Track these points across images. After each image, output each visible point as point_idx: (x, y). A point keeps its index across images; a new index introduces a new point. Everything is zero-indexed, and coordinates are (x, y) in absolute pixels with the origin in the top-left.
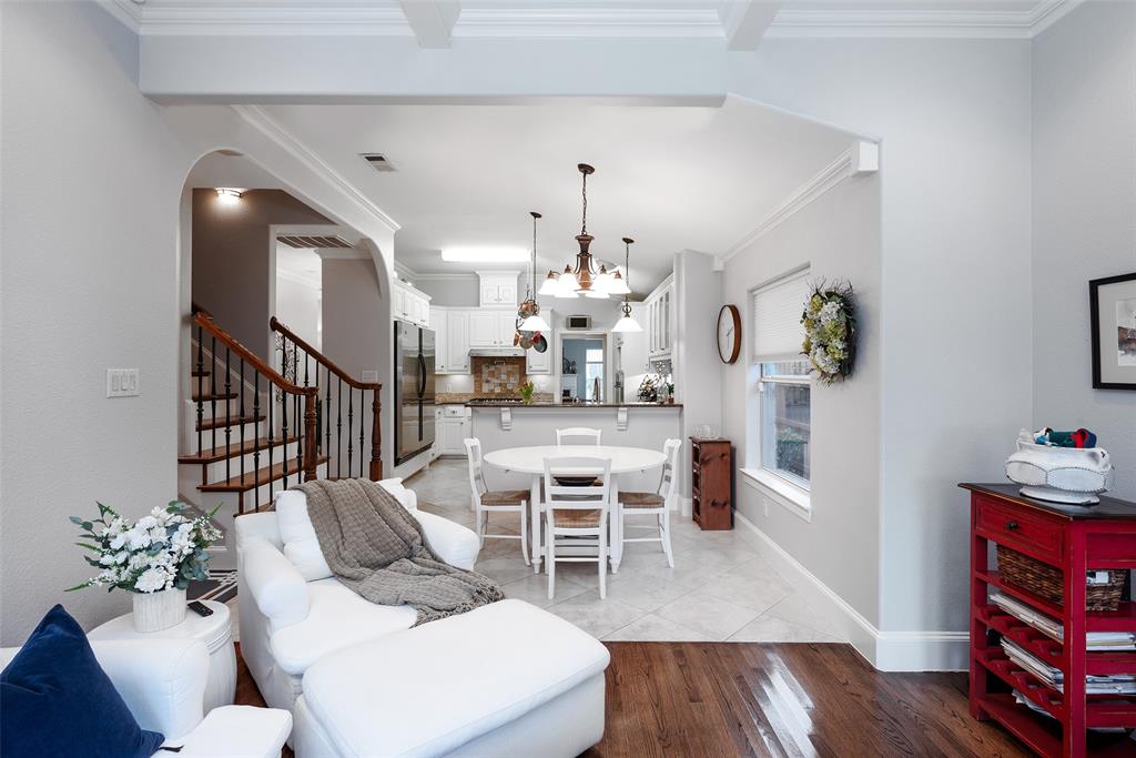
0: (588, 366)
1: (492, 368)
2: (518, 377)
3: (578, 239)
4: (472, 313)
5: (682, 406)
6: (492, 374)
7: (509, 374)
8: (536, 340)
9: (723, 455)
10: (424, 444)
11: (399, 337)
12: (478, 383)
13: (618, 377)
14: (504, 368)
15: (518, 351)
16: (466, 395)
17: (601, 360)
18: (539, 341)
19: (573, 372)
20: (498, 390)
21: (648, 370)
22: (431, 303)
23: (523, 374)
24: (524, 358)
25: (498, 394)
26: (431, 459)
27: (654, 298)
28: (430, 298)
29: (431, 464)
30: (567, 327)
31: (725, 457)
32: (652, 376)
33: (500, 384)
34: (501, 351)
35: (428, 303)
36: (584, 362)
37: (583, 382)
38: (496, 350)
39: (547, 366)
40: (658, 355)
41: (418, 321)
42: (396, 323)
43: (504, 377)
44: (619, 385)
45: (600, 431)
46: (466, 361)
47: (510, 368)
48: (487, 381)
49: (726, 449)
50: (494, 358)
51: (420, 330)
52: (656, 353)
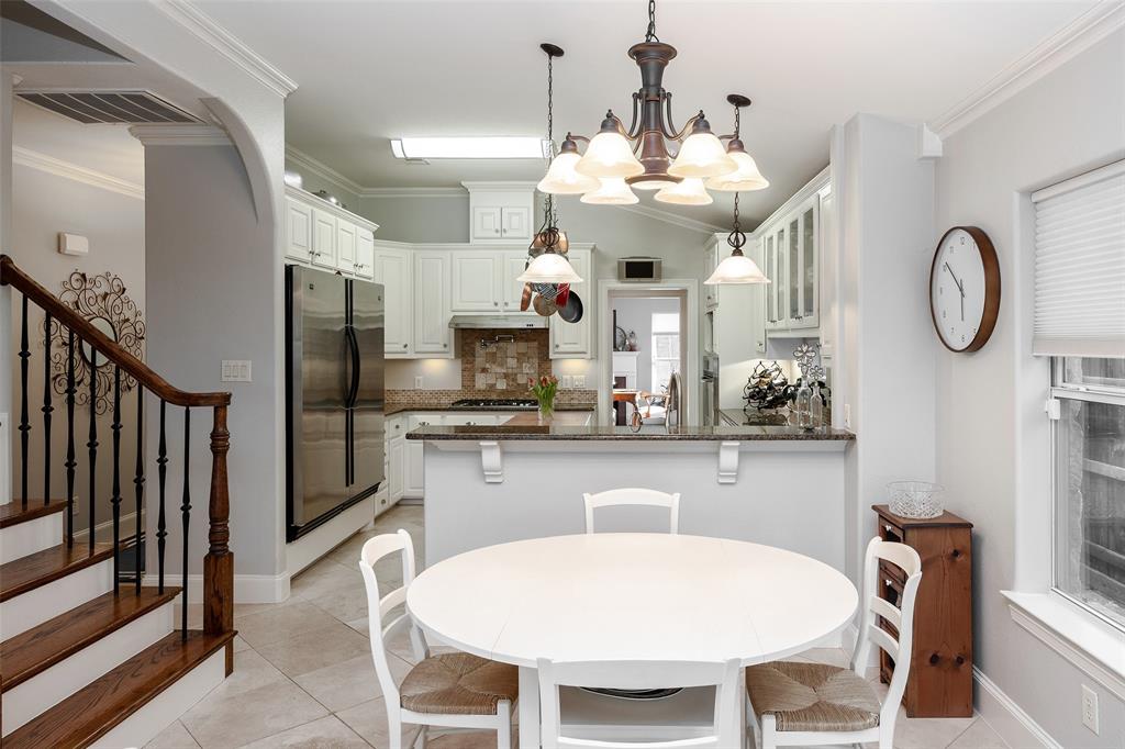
0: (654, 338)
1: (492, 348)
2: (536, 361)
3: (638, 53)
4: (457, 254)
5: (852, 438)
6: (492, 358)
7: (521, 357)
8: (561, 300)
9: (956, 553)
10: (356, 489)
11: (296, 294)
12: (468, 373)
13: (707, 363)
14: (513, 348)
15: (532, 319)
16: (447, 393)
17: (678, 330)
18: (566, 302)
19: (632, 349)
20: (501, 385)
21: (762, 354)
22: (377, 235)
23: (544, 358)
24: (546, 330)
25: (503, 392)
26: (379, 509)
27: (778, 223)
28: (375, 226)
29: (378, 519)
30: (619, 278)
31: (959, 559)
32: (768, 364)
33: (506, 376)
34: (506, 318)
35: (372, 236)
36: (648, 333)
37: (645, 367)
38: (497, 318)
39: (584, 343)
40: (787, 326)
41: (343, 266)
42: (289, 270)
43: (512, 362)
44: (710, 377)
45: (677, 496)
46: (446, 336)
47: (522, 347)
48: (484, 370)
49: (961, 539)
50: (494, 331)
51: (349, 284)
52: (781, 324)
